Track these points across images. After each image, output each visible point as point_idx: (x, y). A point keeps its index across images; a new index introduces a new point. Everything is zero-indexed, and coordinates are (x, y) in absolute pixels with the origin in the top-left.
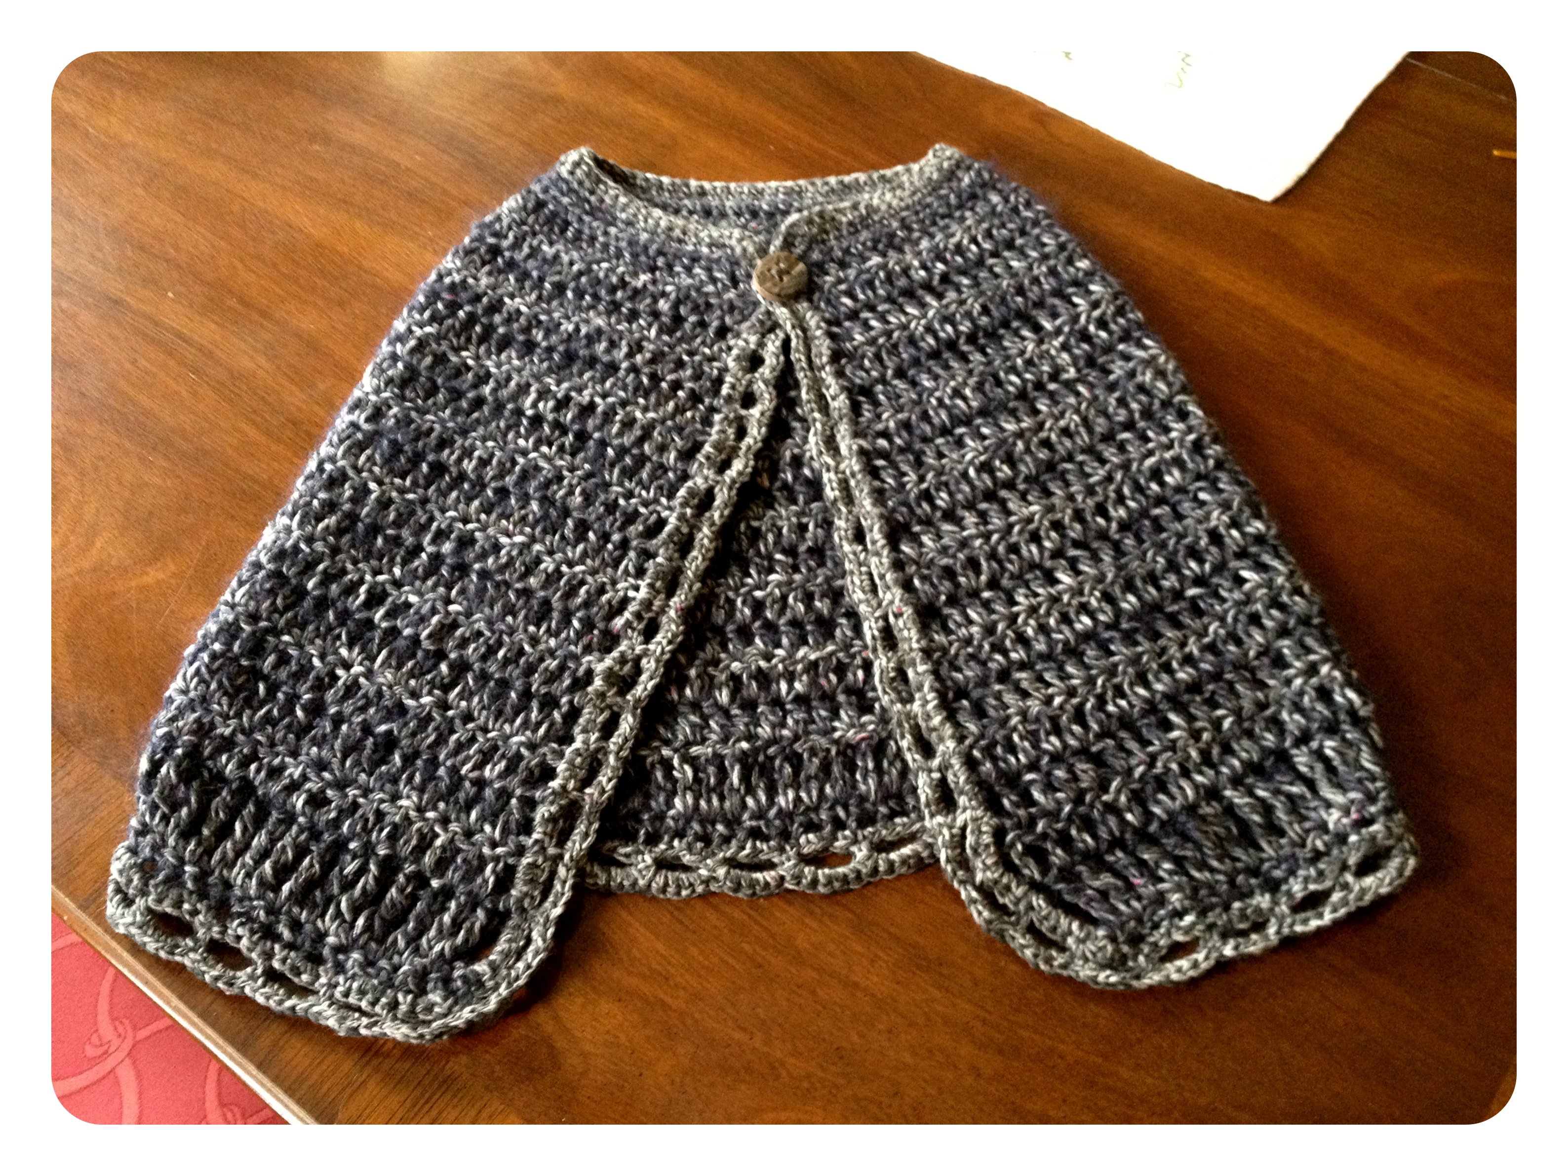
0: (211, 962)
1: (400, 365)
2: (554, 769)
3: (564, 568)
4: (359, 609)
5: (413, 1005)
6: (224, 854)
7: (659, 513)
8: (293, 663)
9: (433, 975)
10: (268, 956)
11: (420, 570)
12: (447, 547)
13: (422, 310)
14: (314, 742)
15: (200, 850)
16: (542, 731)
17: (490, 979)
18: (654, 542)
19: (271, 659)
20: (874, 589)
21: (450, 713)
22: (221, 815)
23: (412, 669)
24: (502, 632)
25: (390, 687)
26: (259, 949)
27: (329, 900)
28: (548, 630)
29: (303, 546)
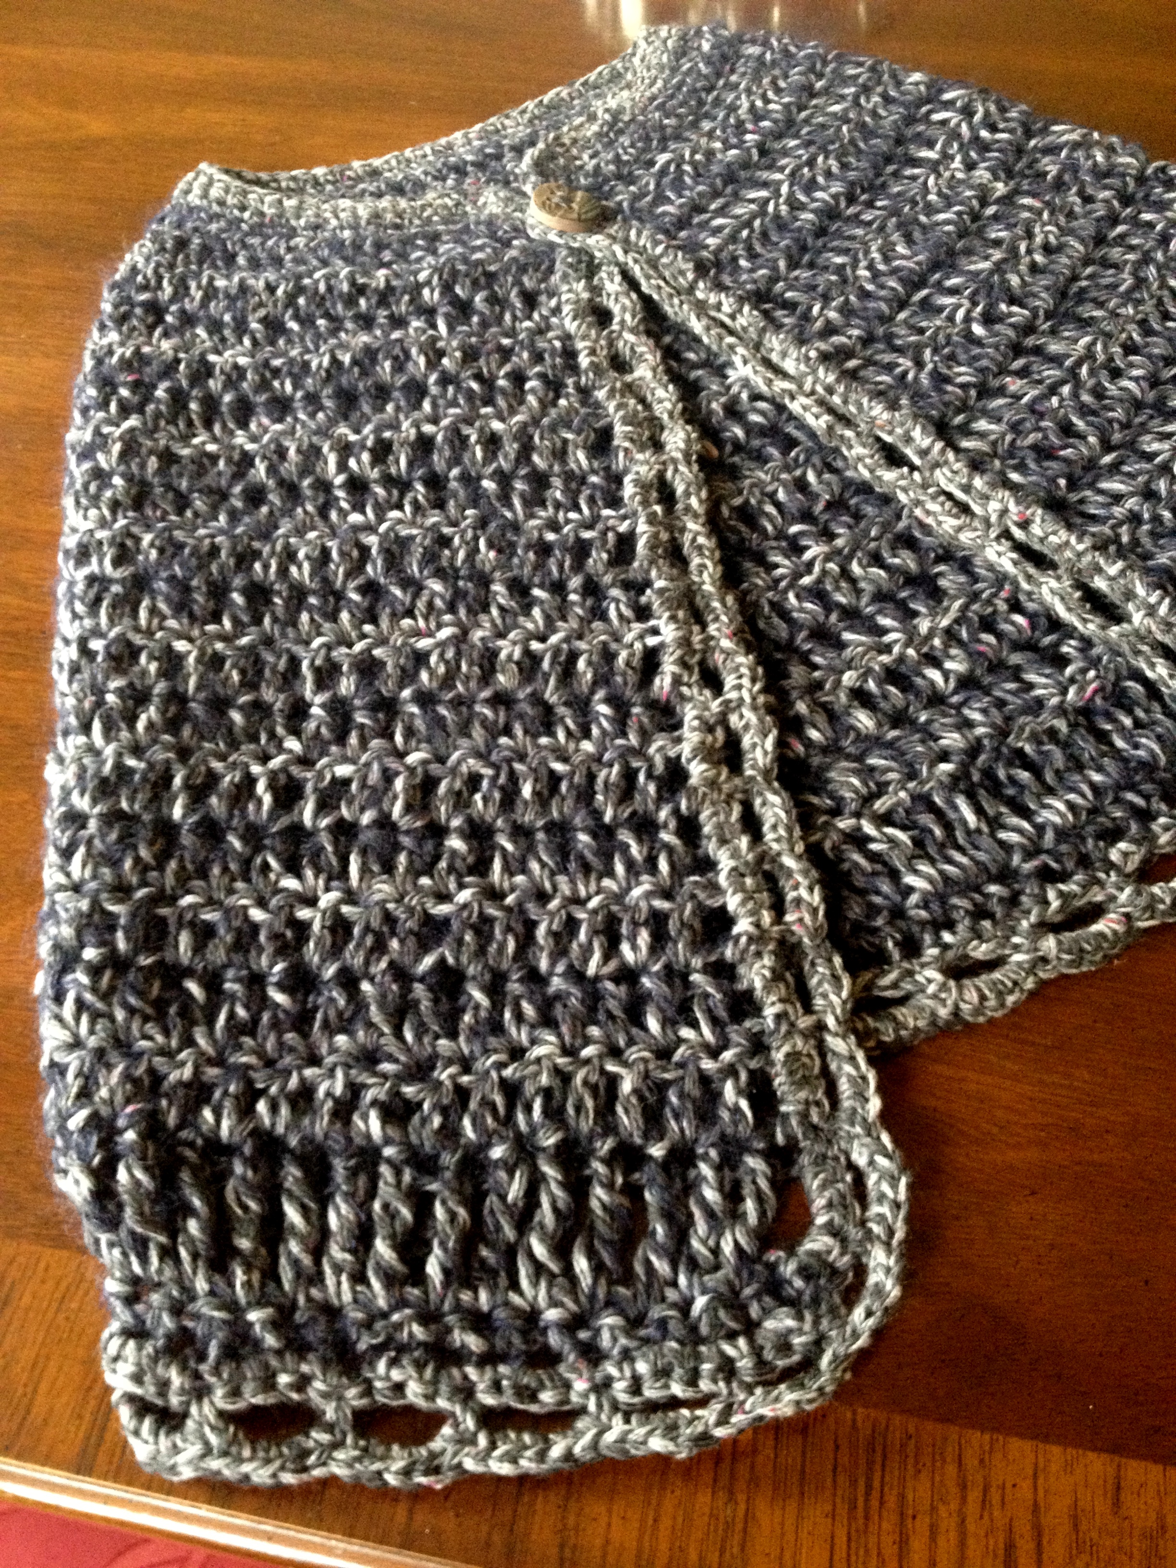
0: (380, 1450)
1: (117, 481)
2: (723, 908)
3: (535, 645)
4: (273, 815)
5: (757, 1351)
6: (295, 1263)
7: (613, 529)
8: (222, 931)
9: (748, 1291)
10: (466, 1393)
11: (324, 730)
12: (347, 685)
13: (104, 405)
14: (329, 1029)
15: (256, 1277)
16: (663, 865)
17: (842, 1254)
18: (636, 564)
19: (184, 940)
20: (965, 509)
21: (510, 900)
22: (253, 1205)
23: (411, 862)
24: (509, 761)
25: (399, 900)
26: (444, 1388)
27: (510, 1253)
28: (569, 734)
29: (131, 762)
